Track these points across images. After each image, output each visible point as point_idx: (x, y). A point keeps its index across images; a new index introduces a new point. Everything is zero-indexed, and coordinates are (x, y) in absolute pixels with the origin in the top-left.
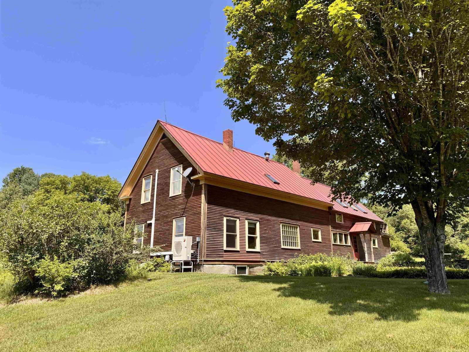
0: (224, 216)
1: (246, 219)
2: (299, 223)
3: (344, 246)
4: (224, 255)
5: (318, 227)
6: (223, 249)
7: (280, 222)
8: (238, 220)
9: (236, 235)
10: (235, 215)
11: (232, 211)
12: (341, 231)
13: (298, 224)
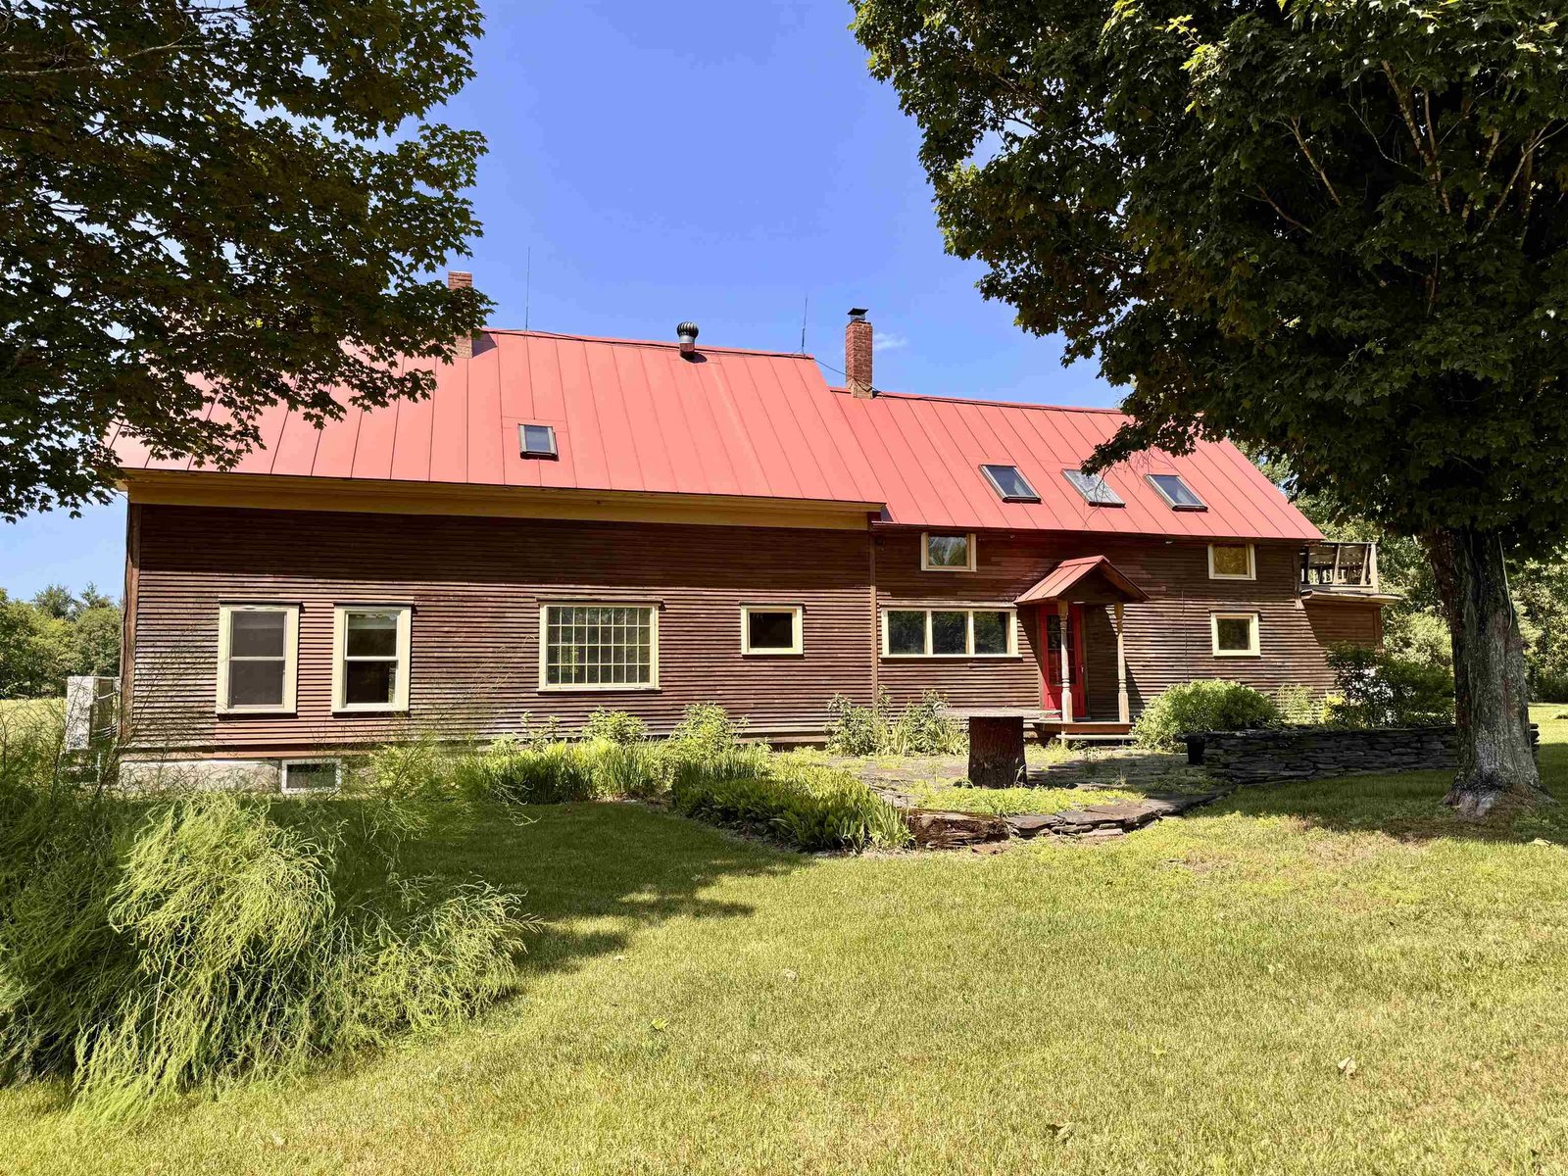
0: (222, 603)
1: (336, 604)
2: (658, 594)
3: (971, 660)
4: (217, 731)
5: (786, 600)
6: (213, 712)
7: (539, 600)
8: (292, 614)
9: (282, 663)
10: (281, 595)
11: (267, 581)
12: (953, 603)
13: (653, 598)
